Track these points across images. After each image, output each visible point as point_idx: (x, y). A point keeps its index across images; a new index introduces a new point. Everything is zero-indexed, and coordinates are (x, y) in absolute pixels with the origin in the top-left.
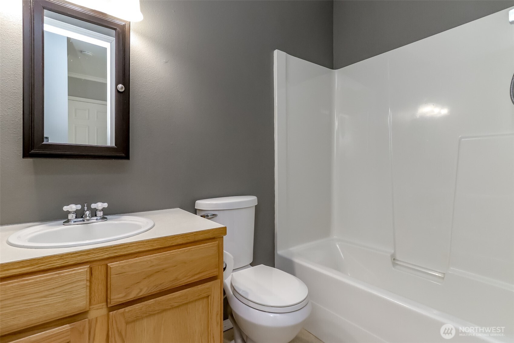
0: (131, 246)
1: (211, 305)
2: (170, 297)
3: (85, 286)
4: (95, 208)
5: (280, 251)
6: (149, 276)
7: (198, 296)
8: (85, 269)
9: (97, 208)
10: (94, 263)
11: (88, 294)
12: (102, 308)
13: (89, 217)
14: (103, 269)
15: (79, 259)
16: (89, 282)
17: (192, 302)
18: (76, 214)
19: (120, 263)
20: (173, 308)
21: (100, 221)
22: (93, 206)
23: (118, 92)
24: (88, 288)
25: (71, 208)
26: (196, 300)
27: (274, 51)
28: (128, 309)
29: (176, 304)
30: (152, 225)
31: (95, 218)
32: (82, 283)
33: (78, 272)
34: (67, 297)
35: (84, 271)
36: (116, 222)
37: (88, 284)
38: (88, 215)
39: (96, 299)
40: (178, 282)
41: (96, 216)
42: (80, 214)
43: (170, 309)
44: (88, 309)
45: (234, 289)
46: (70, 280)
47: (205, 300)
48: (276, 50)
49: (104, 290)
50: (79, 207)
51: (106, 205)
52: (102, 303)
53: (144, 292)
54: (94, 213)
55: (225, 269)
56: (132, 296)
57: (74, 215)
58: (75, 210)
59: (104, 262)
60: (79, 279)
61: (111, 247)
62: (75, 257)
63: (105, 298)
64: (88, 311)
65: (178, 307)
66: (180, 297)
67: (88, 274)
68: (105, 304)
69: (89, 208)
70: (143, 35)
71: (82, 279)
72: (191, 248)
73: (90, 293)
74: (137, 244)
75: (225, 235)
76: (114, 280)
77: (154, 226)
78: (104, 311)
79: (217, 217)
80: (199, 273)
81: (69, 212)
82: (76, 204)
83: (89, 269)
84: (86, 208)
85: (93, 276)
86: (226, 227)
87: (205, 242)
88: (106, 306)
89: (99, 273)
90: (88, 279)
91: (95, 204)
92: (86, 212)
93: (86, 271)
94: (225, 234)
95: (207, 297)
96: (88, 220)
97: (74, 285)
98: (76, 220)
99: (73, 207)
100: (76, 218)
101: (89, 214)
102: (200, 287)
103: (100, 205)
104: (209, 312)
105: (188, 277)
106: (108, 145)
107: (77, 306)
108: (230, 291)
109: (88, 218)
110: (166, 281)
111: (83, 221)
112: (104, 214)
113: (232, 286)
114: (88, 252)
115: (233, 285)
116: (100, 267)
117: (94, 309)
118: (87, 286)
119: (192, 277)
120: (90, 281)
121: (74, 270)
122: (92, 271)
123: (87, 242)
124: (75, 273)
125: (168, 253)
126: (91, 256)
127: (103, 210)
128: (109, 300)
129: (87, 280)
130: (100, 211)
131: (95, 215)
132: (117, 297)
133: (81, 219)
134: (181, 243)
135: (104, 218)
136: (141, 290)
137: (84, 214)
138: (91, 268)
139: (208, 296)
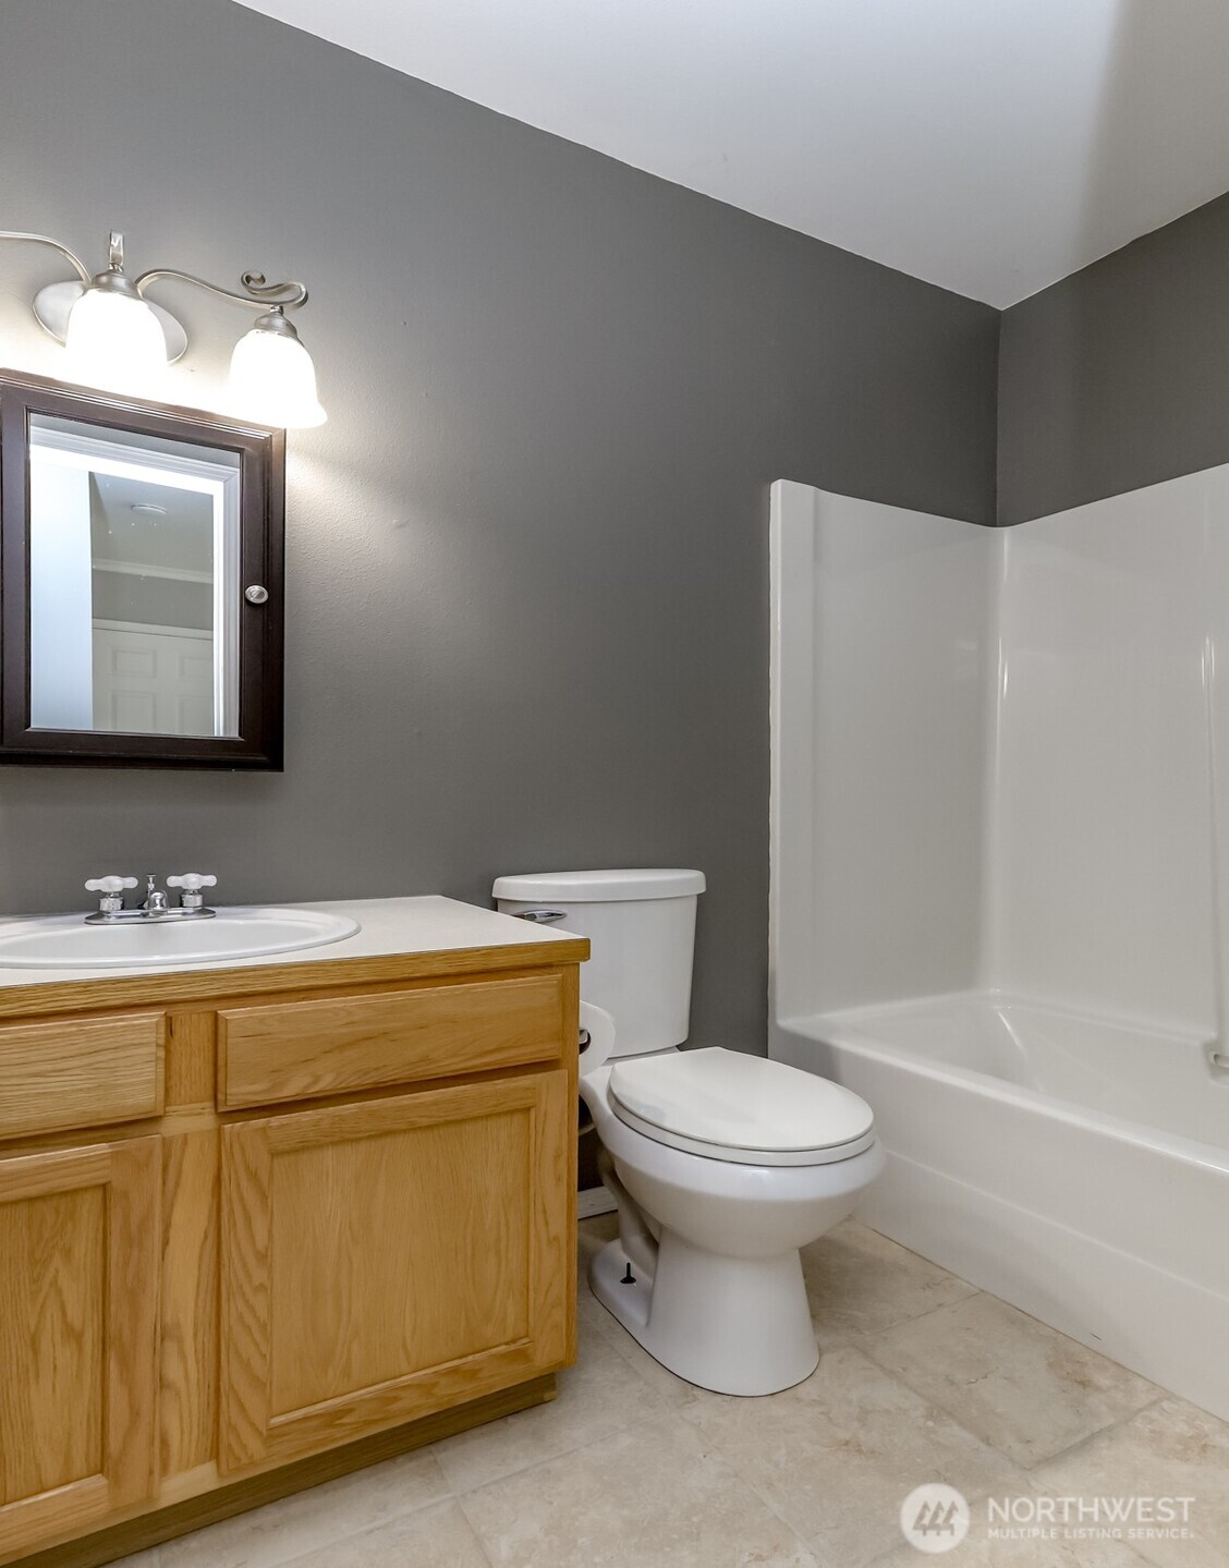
0: (287, 973)
1: (536, 1132)
2: (406, 1102)
3: (154, 1059)
4: (180, 887)
5: (786, 1019)
6: (341, 1047)
7: (495, 1106)
8: (154, 1017)
9: (185, 888)
10: (181, 1007)
11: (162, 1077)
12: (200, 1114)
13: (162, 905)
14: (205, 1026)
15: (133, 996)
16: (162, 1049)
17: (475, 1119)
18: (123, 901)
19: (254, 1011)
20: (414, 1129)
21: (193, 917)
22: (173, 881)
23: (245, 602)
24: (162, 1065)
25: (110, 885)
26: (488, 1116)
27: (773, 485)
28: (276, 1121)
29: (425, 1121)
30: (354, 927)
31: (180, 910)
32: (145, 1050)
33: (134, 1025)
34: (102, 1080)
35: (151, 1023)
36: (241, 922)
37: (162, 1054)
38: (158, 902)
39: (183, 1093)
40: (432, 1066)
41: (181, 905)
42: (134, 901)
43: (405, 1131)
44: (160, 1112)
45: (618, 1102)
46: (111, 1040)
47: (518, 1118)
48: (780, 481)
49: (209, 1071)
50: (131, 882)
51: (210, 880)
52: (202, 1101)
53: (326, 1084)
54: (176, 898)
55: (583, 1048)
56: (292, 1089)
57: (118, 902)
58: (120, 889)
59: (207, 1007)
60: (136, 1042)
61: (228, 972)
62: (123, 989)
63: (210, 1092)
64: (160, 1117)
65: (429, 1127)
66: (435, 1103)
67: (162, 1030)
68: (209, 1104)
69: (161, 885)
70: (325, 459)
71: (145, 1041)
72: (475, 987)
73: (166, 1075)
74: (306, 968)
75: (586, 960)
76: (235, 1048)
77: (358, 931)
78: (207, 1121)
79: (565, 919)
80: (498, 1050)
81: (102, 895)
82: (123, 875)
83: (163, 1019)
84: (151, 886)
85: (176, 1037)
86: (587, 941)
87: (517, 973)
88: (213, 1110)
89: (194, 1029)
90: (162, 1042)
91: (179, 878)
92: (152, 892)
93: (157, 1023)
94: (586, 956)
95: (523, 1109)
96: (160, 913)
97: (122, 1054)
98: (124, 913)
99: (115, 883)
100: (123, 908)
101: (161, 900)
102: (501, 1084)
103: (194, 880)
104: (532, 1149)
105: (463, 1058)
106: (216, 735)
107: (130, 1101)
108: (604, 1107)
109: (158, 908)
110: (393, 1063)
111: (144, 915)
112: (205, 904)
113: (611, 1094)
114: (162, 980)
115: (615, 1091)
116: (194, 1017)
117: (178, 1115)
118: (157, 1058)
119: (474, 1058)
120: (167, 1048)
121: (121, 1020)
122: (171, 1025)
123: (157, 958)
124: (124, 1026)
125: (400, 995)
126: (168, 989)
127: (202, 891)
128: (221, 1097)
129: (158, 1045)
130: (194, 893)
131: (178, 903)
132: (241, 1091)
133: (138, 912)
134: (441, 972)
135: (204, 911)
136: (317, 1079)
137: (146, 899)
138: (171, 1018)
139: (528, 1110)
